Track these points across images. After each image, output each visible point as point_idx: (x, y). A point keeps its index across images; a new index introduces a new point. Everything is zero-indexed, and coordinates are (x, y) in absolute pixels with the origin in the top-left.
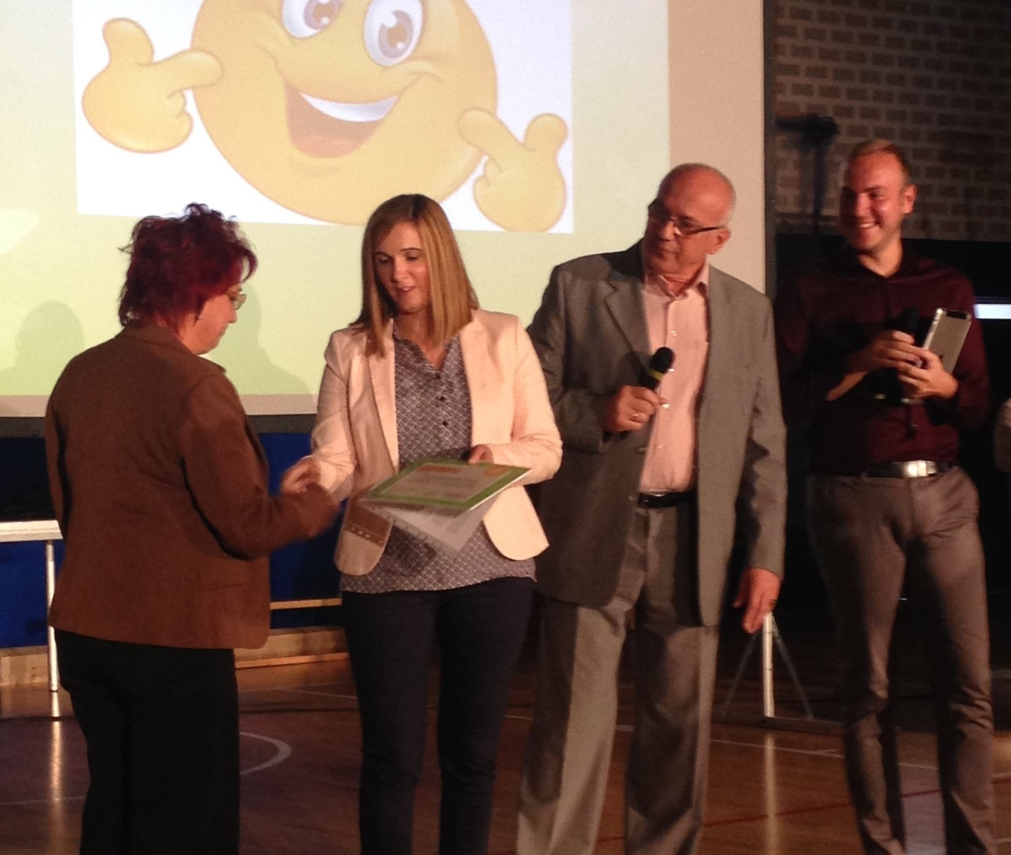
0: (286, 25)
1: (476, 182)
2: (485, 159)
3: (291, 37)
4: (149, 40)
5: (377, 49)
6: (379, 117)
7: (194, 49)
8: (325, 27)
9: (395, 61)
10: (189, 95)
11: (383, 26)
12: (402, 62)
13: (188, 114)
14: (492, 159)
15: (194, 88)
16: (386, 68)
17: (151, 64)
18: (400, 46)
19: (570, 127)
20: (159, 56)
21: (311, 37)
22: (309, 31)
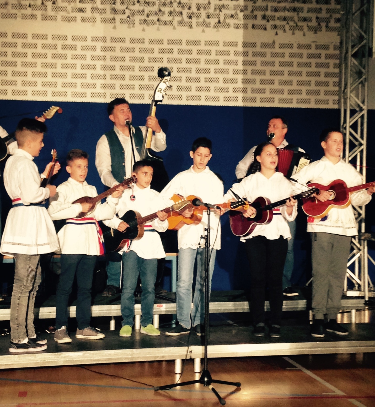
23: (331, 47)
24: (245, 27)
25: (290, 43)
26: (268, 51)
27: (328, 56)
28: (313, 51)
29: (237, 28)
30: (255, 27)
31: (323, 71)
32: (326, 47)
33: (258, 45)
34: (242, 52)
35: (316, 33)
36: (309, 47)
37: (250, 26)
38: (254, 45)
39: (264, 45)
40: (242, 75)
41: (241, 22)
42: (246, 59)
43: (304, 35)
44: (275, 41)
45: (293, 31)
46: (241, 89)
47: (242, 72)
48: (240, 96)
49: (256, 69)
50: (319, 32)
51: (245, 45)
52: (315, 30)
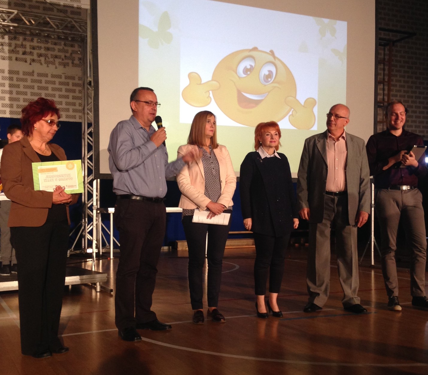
0: (238, 73)
1: (289, 116)
2: (293, 109)
3: (239, 77)
4: (200, 78)
5: (263, 80)
6: (263, 98)
7: (212, 80)
8: (248, 75)
9: (268, 83)
10: (211, 92)
11: (265, 74)
12: (270, 84)
13: (210, 97)
14: (294, 110)
15: (212, 90)
16: (265, 85)
17: (200, 84)
18: (269, 79)
19: (317, 101)
20: (203, 82)
21: (245, 77)
22: (244, 76)
23: (77, 78)
24: (10, 59)
25: (46, 73)
26: (29, 78)
27: (74, 85)
28: (63, 80)
29: (4, 59)
30: (18, 59)
31: (71, 95)
32: (73, 78)
33: (21, 73)
34: (8, 78)
35: (65, 67)
36: (60, 77)
37: (14, 58)
38: (17, 73)
39: (25, 73)
40: (9, 94)
41: (7, 55)
42: (12, 82)
43: (56, 68)
44: (34, 71)
45: (48, 65)
46: (8, 105)
47: (9, 92)
48: (8, 110)
49: (20, 91)
50: (67, 67)
51: (10, 72)
52: (64, 65)
